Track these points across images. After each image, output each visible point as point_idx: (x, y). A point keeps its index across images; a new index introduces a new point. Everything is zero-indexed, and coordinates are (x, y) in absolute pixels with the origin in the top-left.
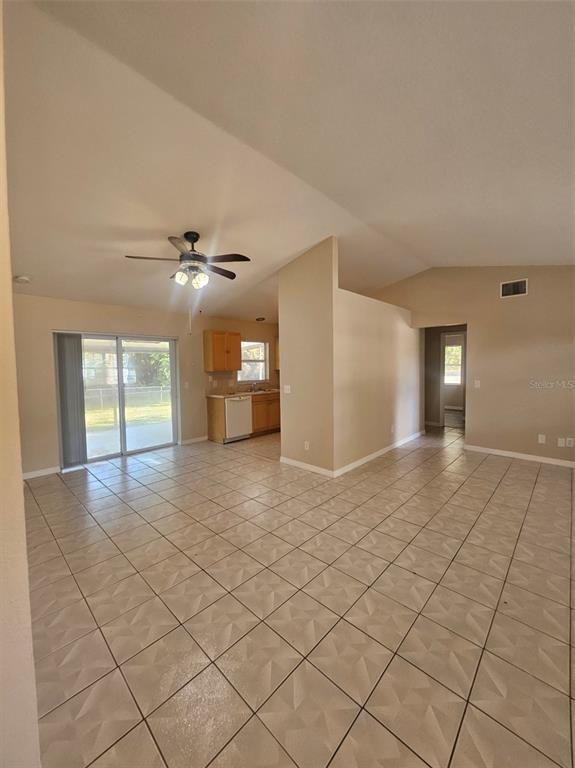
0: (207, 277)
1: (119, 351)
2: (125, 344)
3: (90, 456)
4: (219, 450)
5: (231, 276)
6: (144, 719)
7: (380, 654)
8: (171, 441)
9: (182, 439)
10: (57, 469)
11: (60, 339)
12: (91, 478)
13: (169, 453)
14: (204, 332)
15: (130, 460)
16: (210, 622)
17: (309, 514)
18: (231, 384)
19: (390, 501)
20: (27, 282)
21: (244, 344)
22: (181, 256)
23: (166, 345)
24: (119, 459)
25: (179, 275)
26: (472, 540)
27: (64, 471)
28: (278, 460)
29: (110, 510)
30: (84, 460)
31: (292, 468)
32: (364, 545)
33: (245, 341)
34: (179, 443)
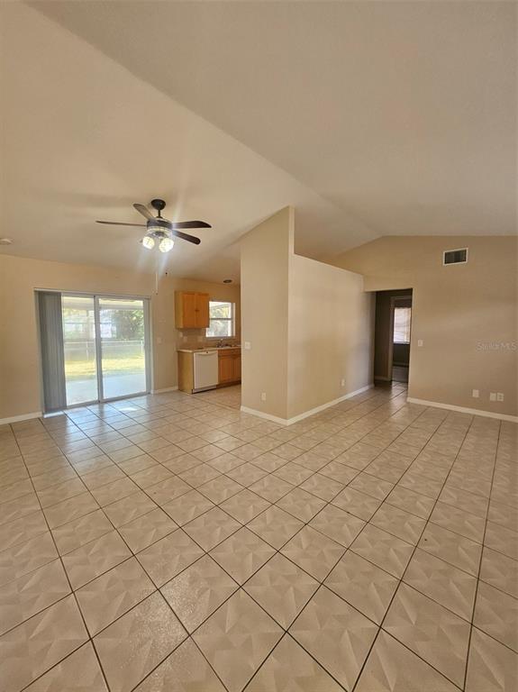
0: (172, 243)
1: (97, 308)
2: (101, 301)
3: (69, 403)
4: (188, 398)
5: (197, 241)
6: (91, 639)
7: (307, 584)
8: (144, 390)
9: (155, 389)
10: (39, 414)
11: (41, 296)
12: (70, 423)
13: (143, 402)
14: (175, 292)
15: (107, 408)
16: (160, 553)
17: (260, 458)
18: (200, 339)
19: (335, 447)
20: (8, 244)
21: (212, 304)
22: (148, 222)
23: (140, 303)
24: (97, 406)
25: (146, 239)
26: (404, 484)
27: (46, 416)
28: (239, 409)
29: (82, 452)
30: (64, 407)
31: (250, 417)
32: (306, 487)
33: (213, 301)
34: (152, 392)
